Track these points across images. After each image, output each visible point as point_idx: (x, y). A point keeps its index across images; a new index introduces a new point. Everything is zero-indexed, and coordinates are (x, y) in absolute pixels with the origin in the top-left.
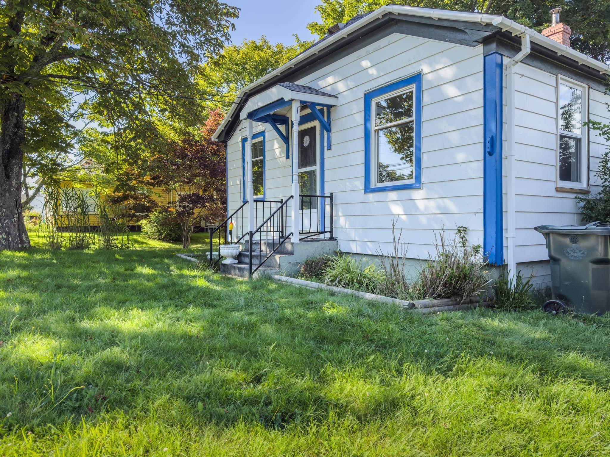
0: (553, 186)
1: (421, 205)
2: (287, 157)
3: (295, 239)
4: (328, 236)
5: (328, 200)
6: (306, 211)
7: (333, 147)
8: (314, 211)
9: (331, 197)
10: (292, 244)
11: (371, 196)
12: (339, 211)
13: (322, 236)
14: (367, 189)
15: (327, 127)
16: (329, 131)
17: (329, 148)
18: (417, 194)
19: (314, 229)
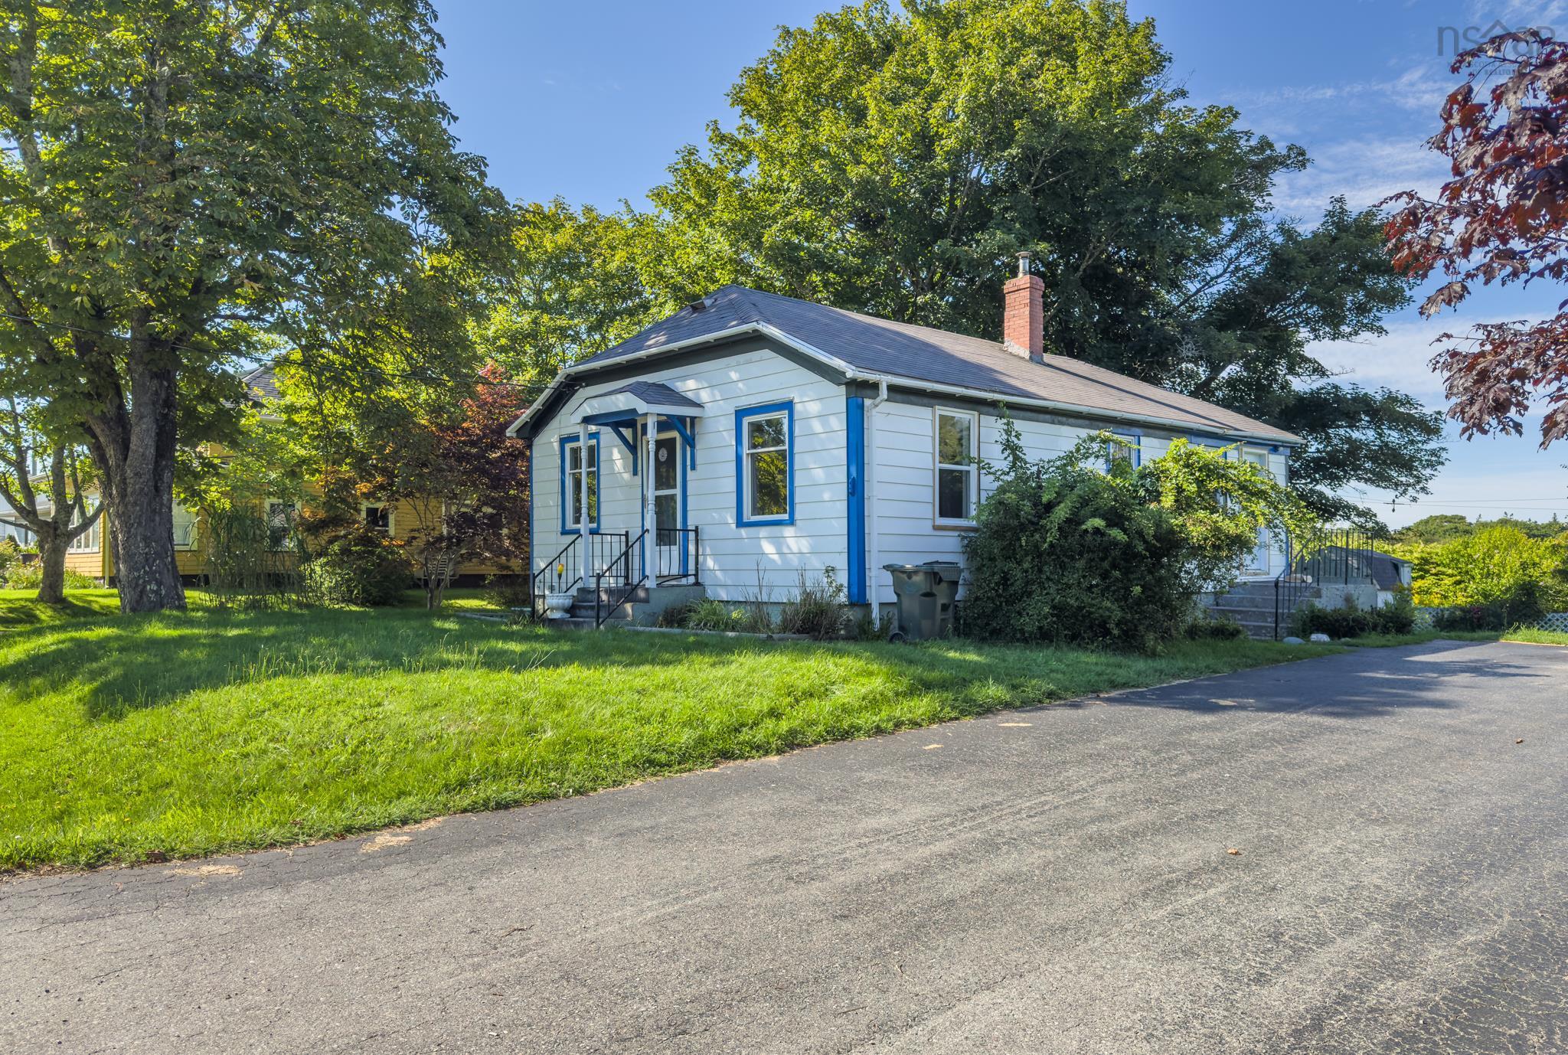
0: (930, 524)
1: (792, 542)
2: (635, 473)
3: (650, 584)
4: (692, 580)
5: (692, 535)
6: (665, 548)
7: (698, 467)
8: (675, 549)
9: (696, 531)
10: (647, 590)
11: (743, 532)
12: (707, 549)
13: (684, 581)
14: (740, 523)
15: (690, 441)
16: (693, 447)
17: (693, 468)
18: (788, 531)
19: (675, 571)
